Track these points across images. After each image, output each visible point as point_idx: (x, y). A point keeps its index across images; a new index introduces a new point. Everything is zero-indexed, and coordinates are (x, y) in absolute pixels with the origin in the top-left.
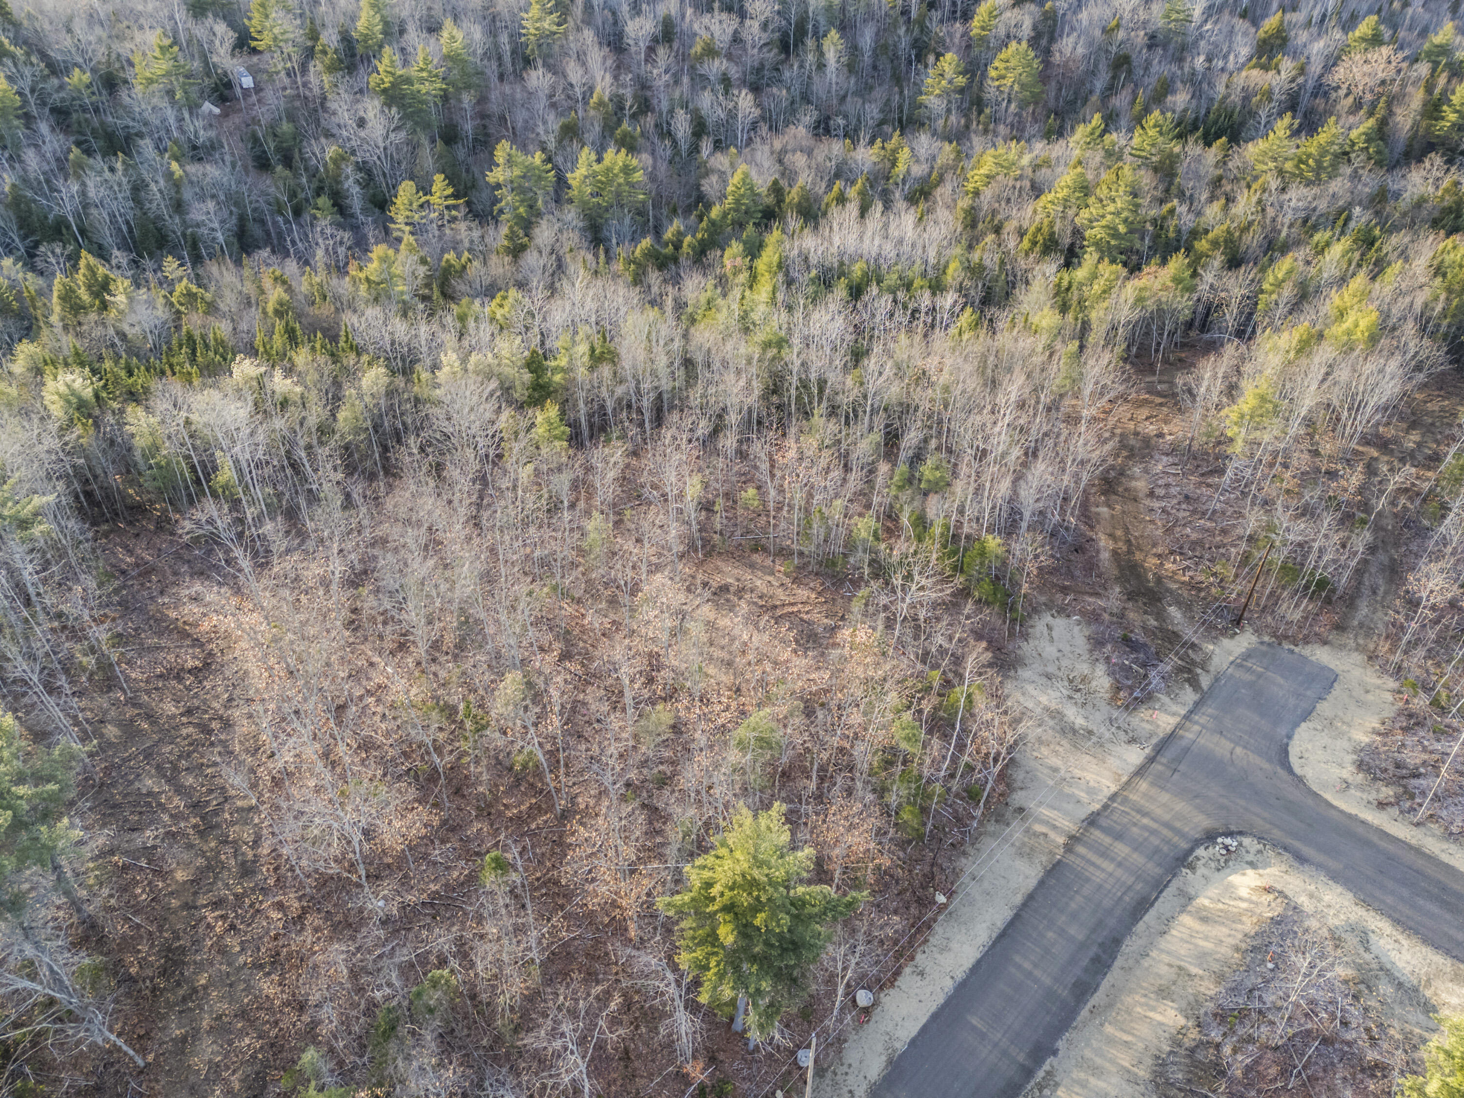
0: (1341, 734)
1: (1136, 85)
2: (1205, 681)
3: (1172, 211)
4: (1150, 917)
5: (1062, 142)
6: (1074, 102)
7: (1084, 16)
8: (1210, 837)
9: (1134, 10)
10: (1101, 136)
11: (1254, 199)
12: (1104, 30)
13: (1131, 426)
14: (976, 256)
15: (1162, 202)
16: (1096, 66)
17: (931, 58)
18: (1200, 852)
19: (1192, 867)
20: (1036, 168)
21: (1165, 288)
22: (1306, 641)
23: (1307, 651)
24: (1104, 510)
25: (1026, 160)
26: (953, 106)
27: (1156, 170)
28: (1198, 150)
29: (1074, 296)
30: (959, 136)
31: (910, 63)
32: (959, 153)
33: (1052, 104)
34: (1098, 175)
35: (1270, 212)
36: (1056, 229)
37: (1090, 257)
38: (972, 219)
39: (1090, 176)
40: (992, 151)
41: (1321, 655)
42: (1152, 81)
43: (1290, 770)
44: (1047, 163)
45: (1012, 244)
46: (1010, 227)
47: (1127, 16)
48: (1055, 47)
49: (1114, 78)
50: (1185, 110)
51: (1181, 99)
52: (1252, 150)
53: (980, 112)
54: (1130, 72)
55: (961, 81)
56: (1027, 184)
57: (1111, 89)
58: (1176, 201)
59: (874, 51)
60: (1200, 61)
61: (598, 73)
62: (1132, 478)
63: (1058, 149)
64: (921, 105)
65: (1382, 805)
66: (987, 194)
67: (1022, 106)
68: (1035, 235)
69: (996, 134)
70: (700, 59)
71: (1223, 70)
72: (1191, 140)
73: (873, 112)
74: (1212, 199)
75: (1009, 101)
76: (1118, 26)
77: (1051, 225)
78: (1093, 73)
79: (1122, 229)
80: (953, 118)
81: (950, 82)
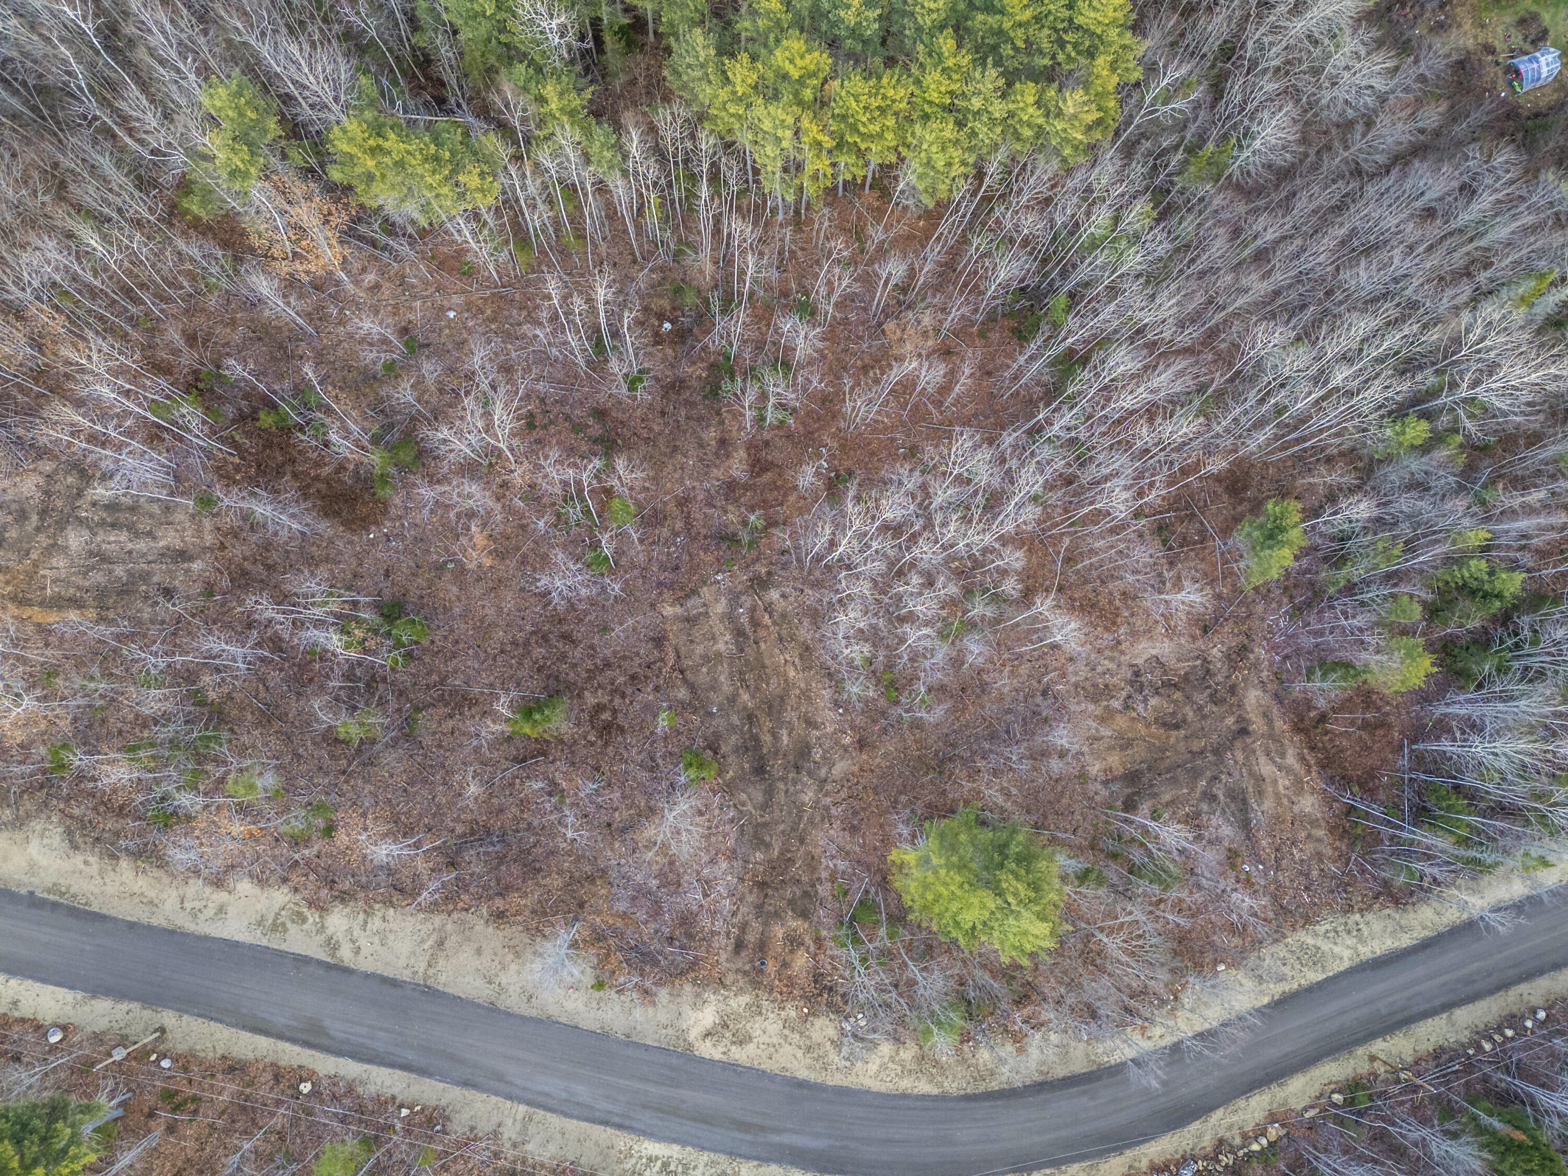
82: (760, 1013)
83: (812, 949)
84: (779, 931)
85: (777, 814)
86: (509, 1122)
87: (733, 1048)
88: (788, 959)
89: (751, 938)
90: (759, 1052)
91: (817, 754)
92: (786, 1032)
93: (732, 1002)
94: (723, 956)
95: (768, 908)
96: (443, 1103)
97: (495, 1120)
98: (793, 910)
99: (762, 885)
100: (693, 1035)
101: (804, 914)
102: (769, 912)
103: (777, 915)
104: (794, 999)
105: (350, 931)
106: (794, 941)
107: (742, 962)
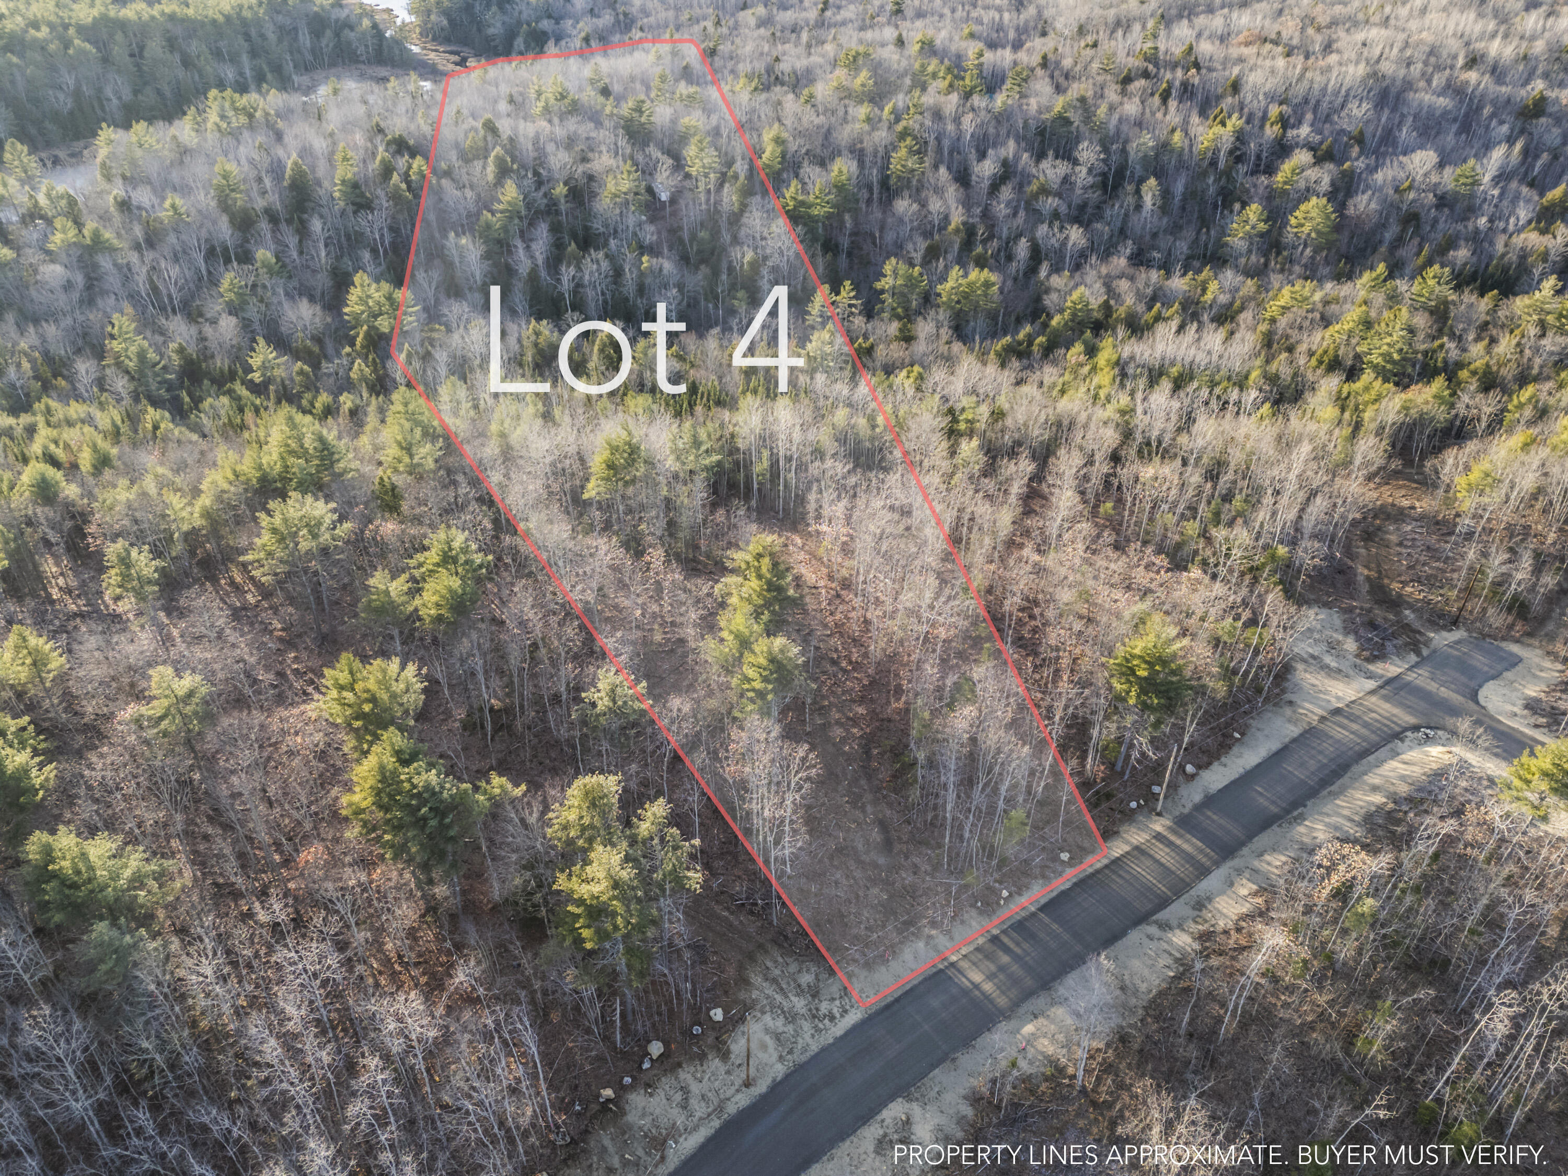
0: (1516, 690)
1: (1422, 239)
2: (1425, 652)
3: (1442, 346)
4: (1371, 758)
5: (1350, 284)
6: (1365, 249)
7: (1379, 177)
8: (1416, 728)
9: (1426, 175)
10: (1385, 280)
11: (1514, 342)
12: (1397, 190)
13: (1390, 500)
14: (1273, 367)
15: (1434, 338)
16: (1387, 219)
17: (1237, 206)
18: (1409, 734)
19: (1402, 740)
20: (1326, 303)
21: (1427, 403)
22: (1504, 639)
23: (1504, 645)
24: (1363, 551)
25: (1317, 296)
26: (1255, 248)
27: (1432, 313)
28: (1473, 298)
29: (1351, 403)
30: (1258, 273)
31: (1216, 206)
32: (1259, 287)
33: (1344, 249)
34: (1380, 313)
35: (1528, 352)
36: (1340, 353)
37: (1367, 376)
38: (1268, 341)
39: (1373, 314)
40: (1289, 287)
41: (1515, 648)
42: (1438, 236)
43: (1477, 703)
44: (1337, 300)
45: (1302, 362)
46: (1303, 348)
47: (1419, 178)
48: (1350, 203)
49: (1403, 231)
50: (1465, 264)
51: (1462, 254)
52: (1520, 303)
53: (1278, 253)
54: (1418, 227)
55: (1262, 227)
56: (1317, 316)
57: (1399, 241)
58: (1445, 339)
59: (1184, 194)
60: (1483, 221)
61: (953, 205)
62: (1387, 532)
63: (1346, 289)
64: (1226, 244)
65: (1536, 726)
66: (1283, 322)
67: (1316, 251)
68: (1322, 356)
69: (1291, 272)
70: (1035, 196)
71: (1504, 231)
72: (1467, 291)
73: (1182, 247)
74: (1478, 339)
75: (1305, 246)
76: (1410, 188)
77: (1337, 349)
78: (1384, 226)
79: (1396, 356)
80: (1253, 258)
81: (1253, 227)
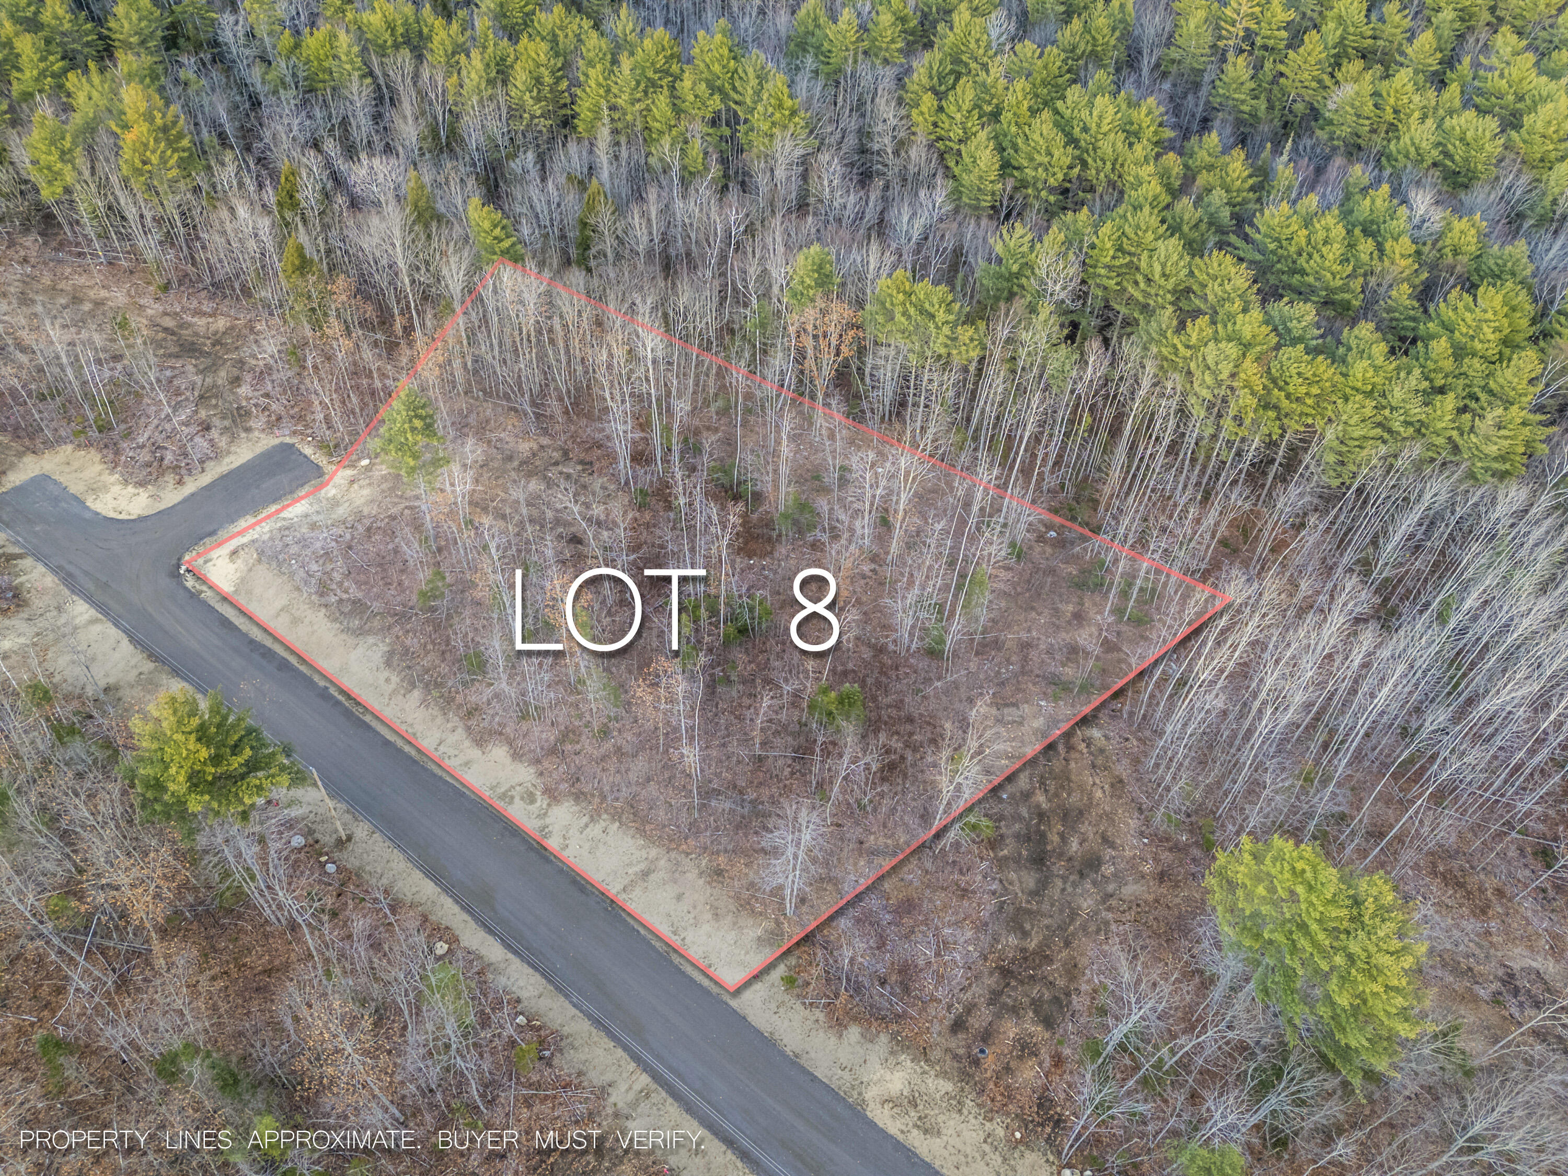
82: (960, 1111)
83: (1047, 1064)
84: (1010, 1030)
85: (1045, 907)
86: (623, 1087)
87: (915, 1132)
88: (1013, 1064)
89: (977, 1022)
90: (946, 1153)
91: (1107, 869)
92: (987, 1148)
93: (929, 1081)
94: (936, 1027)
95: (1004, 999)
96: (566, 1030)
97: (608, 1077)
98: (1036, 1012)
99: (1005, 973)
100: (870, 1094)
101: (1048, 1023)
102: (1005, 1005)
103: (1015, 1010)
104: (1008, 1114)
105: (568, 827)
106: (1026, 1049)
107: (958, 1043)
